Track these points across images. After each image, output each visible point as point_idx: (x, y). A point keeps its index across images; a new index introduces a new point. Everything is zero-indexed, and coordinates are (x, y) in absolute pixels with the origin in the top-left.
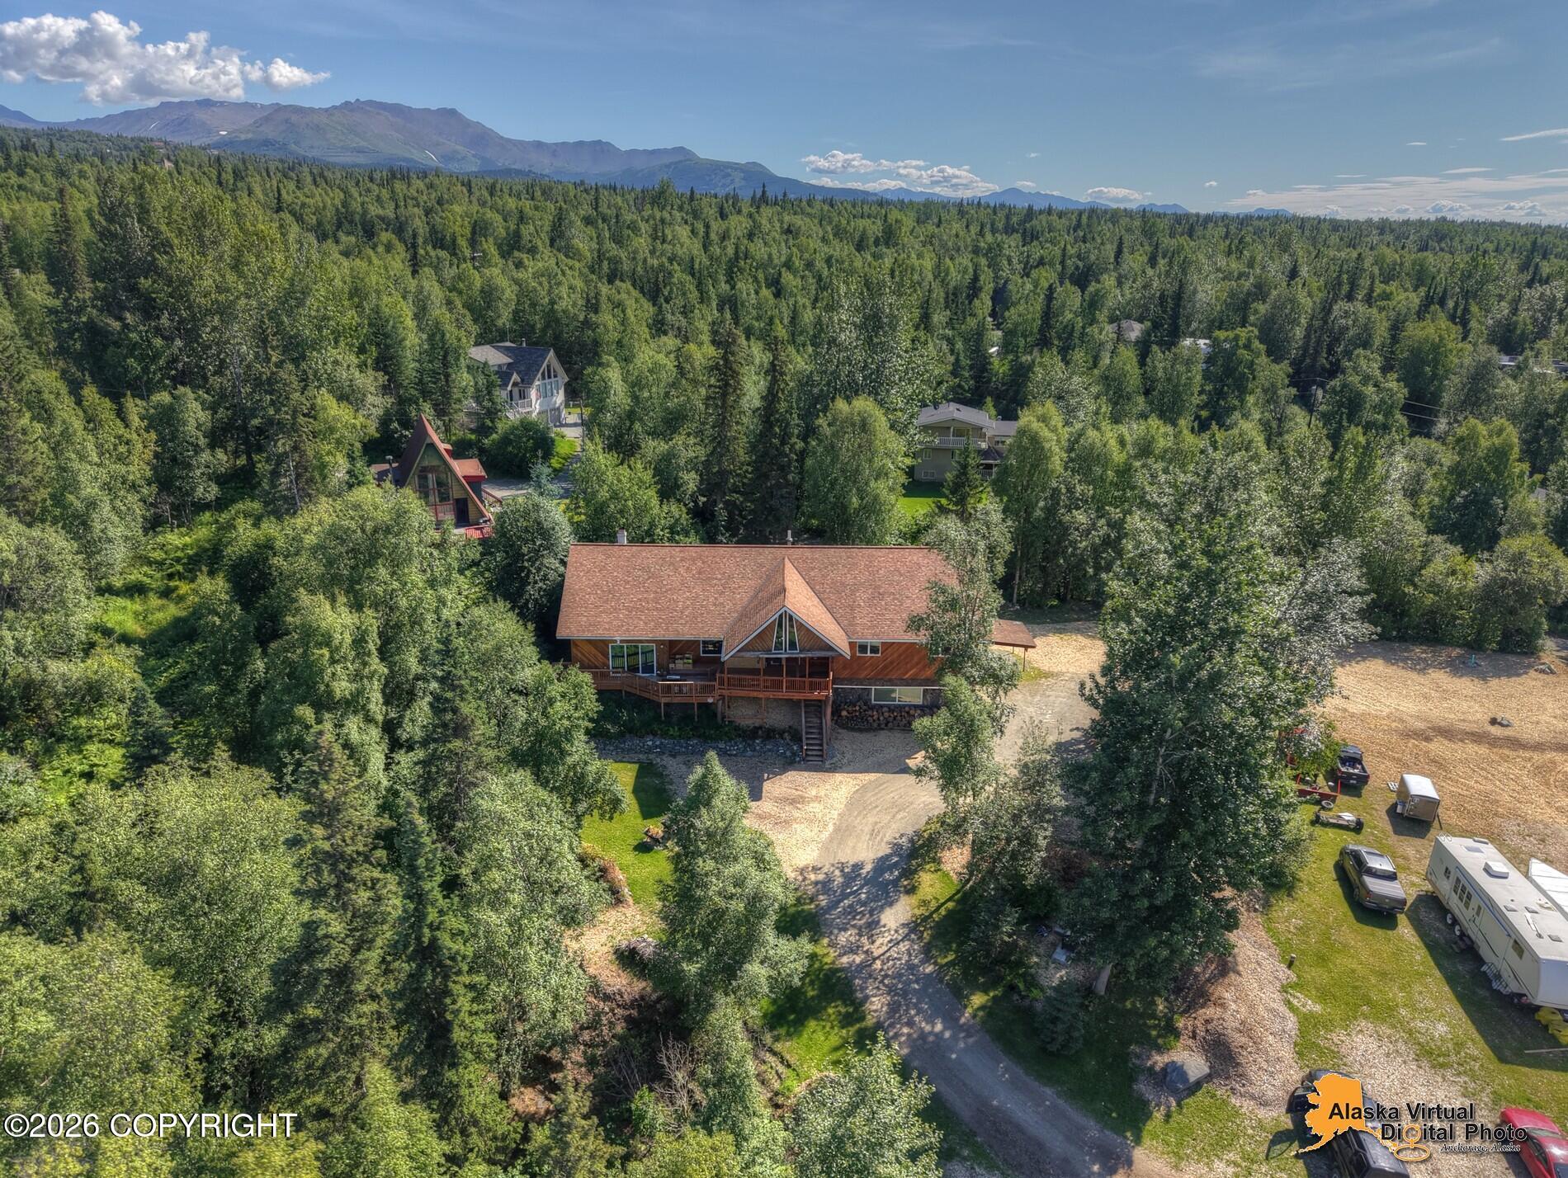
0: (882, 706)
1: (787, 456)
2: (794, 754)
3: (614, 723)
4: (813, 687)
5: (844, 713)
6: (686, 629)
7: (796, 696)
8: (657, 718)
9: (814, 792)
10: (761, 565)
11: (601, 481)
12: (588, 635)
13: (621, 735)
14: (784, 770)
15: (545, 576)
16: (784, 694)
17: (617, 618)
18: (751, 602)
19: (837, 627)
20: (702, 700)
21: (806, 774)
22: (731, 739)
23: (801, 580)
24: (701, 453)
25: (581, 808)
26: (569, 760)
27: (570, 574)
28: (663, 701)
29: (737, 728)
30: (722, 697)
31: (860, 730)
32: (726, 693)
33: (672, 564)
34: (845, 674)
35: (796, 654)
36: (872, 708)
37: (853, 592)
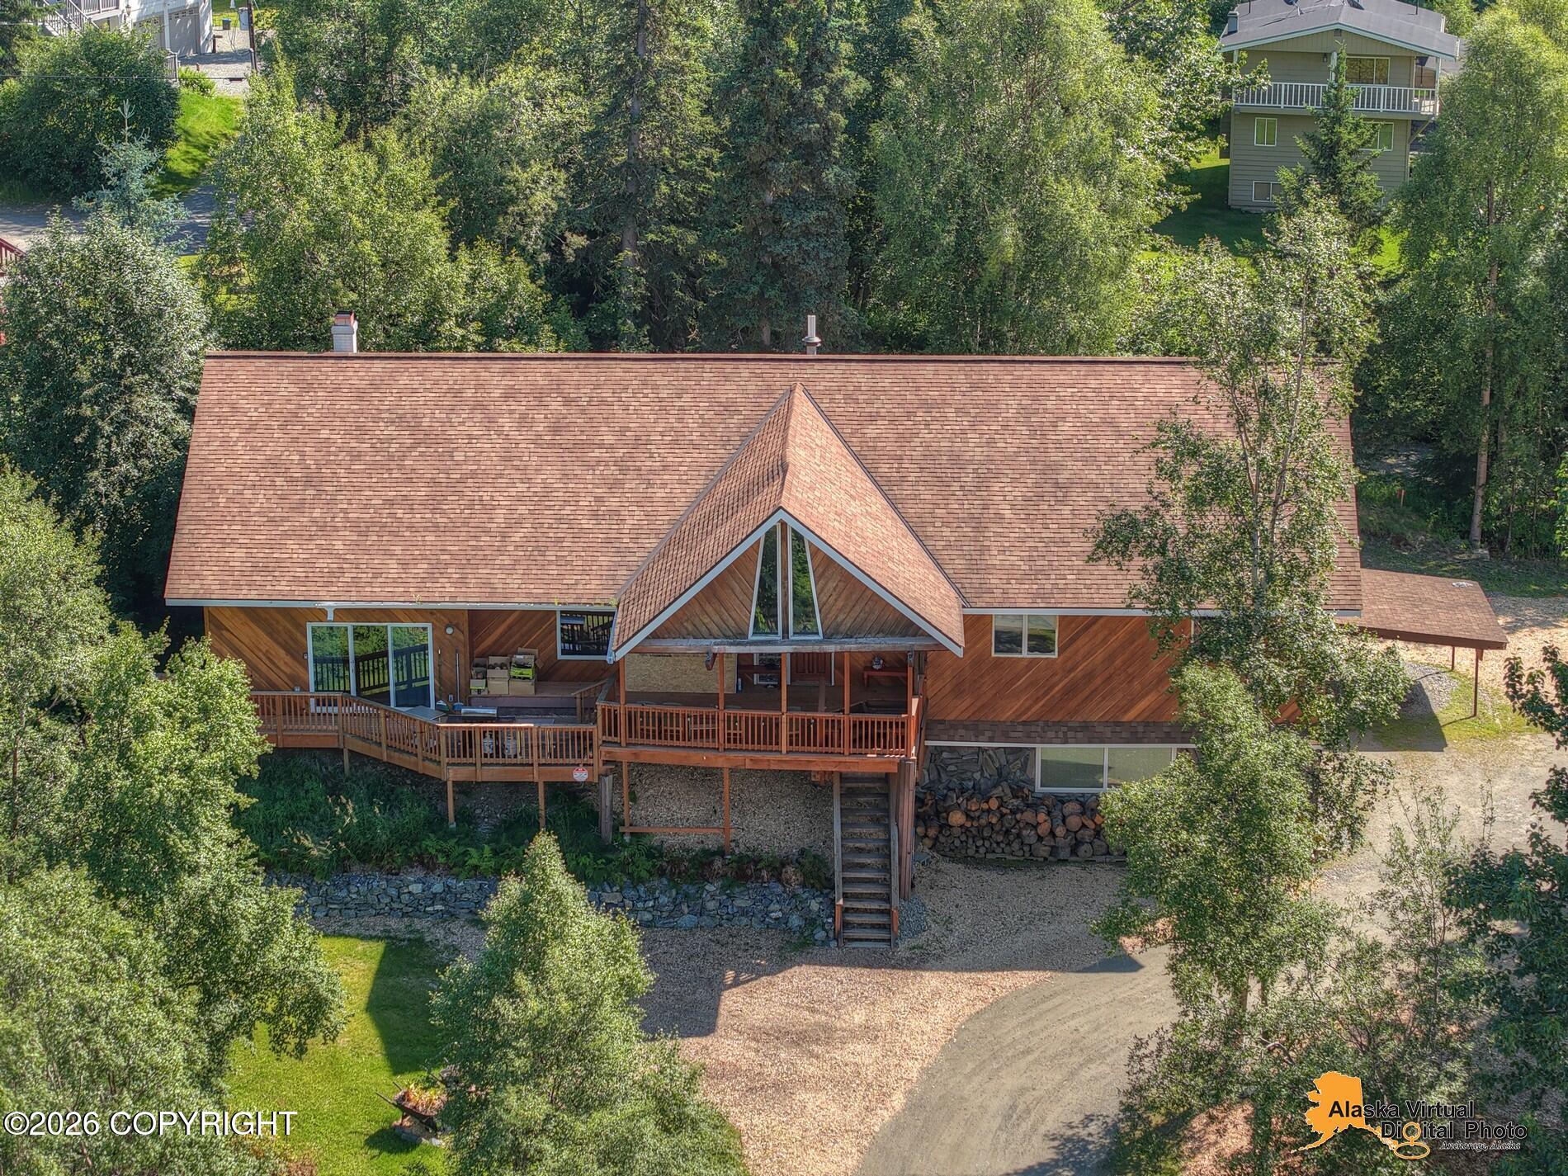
0: (1062, 800)
1: (819, 116)
2: (811, 922)
3: (319, 834)
4: (865, 738)
5: (957, 818)
6: (514, 582)
7: (818, 763)
8: (436, 823)
9: (859, 1017)
10: (728, 409)
11: (294, 188)
12: (250, 595)
13: (339, 865)
14: (781, 962)
15: (138, 445)
16: (782, 758)
17: (328, 551)
18: (694, 506)
19: (933, 576)
20: (558, 775)
21: (841, 973)
22: (636, 881)
23: (836, 447)
24: (580, 111)
25: (223, 1014)
26: (192, 885)
27: (205, 439)
28: (453, 775)
29: (654, 853)
30: (613, 765)
31: (1001, 865)
32: (623, 754)
33: (479, 406)
34: (958, 710)
35: (813, 644)
36: (1034, 804)
37: (982, 483)
